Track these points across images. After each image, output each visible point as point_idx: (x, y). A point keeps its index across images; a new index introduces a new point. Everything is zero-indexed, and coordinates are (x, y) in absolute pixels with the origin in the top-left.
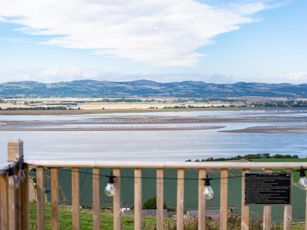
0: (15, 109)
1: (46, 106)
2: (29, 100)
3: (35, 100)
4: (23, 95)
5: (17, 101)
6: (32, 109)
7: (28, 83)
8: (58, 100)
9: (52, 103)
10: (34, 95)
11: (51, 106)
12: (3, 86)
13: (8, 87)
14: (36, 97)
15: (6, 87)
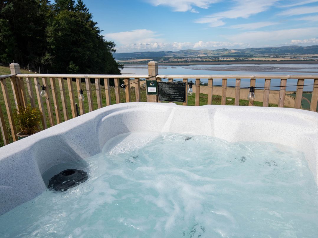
0: (284, 61)
1: (303, 59)
2: (293, 56)
3: (296, 56)
4: (289, 53)
5: (286, 56)
6: (294, 61)
7: (293, 47)
8: (311, 56)
9: (307, 57)
10: (296, 53)
11: (306, 59)
12: (278, 49)
13: (281, 49)
14: (296, 54)
15: (280, 49)
